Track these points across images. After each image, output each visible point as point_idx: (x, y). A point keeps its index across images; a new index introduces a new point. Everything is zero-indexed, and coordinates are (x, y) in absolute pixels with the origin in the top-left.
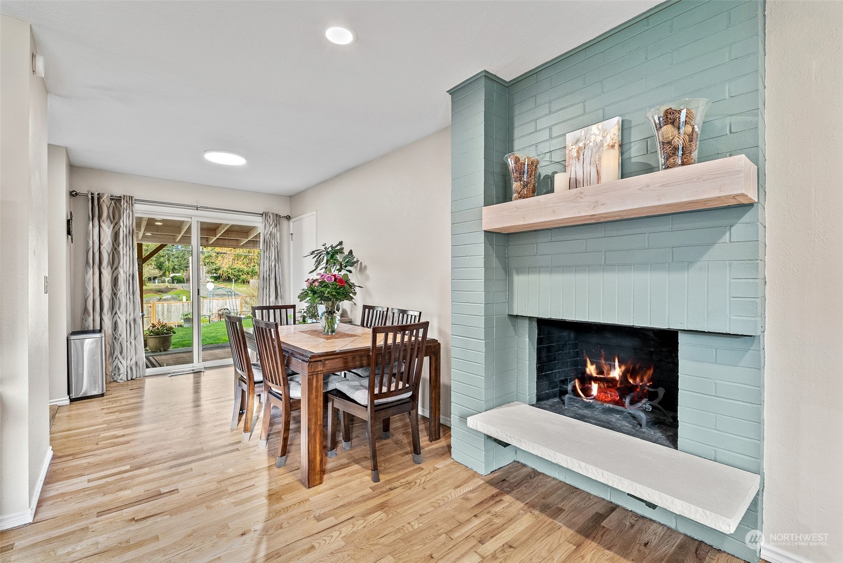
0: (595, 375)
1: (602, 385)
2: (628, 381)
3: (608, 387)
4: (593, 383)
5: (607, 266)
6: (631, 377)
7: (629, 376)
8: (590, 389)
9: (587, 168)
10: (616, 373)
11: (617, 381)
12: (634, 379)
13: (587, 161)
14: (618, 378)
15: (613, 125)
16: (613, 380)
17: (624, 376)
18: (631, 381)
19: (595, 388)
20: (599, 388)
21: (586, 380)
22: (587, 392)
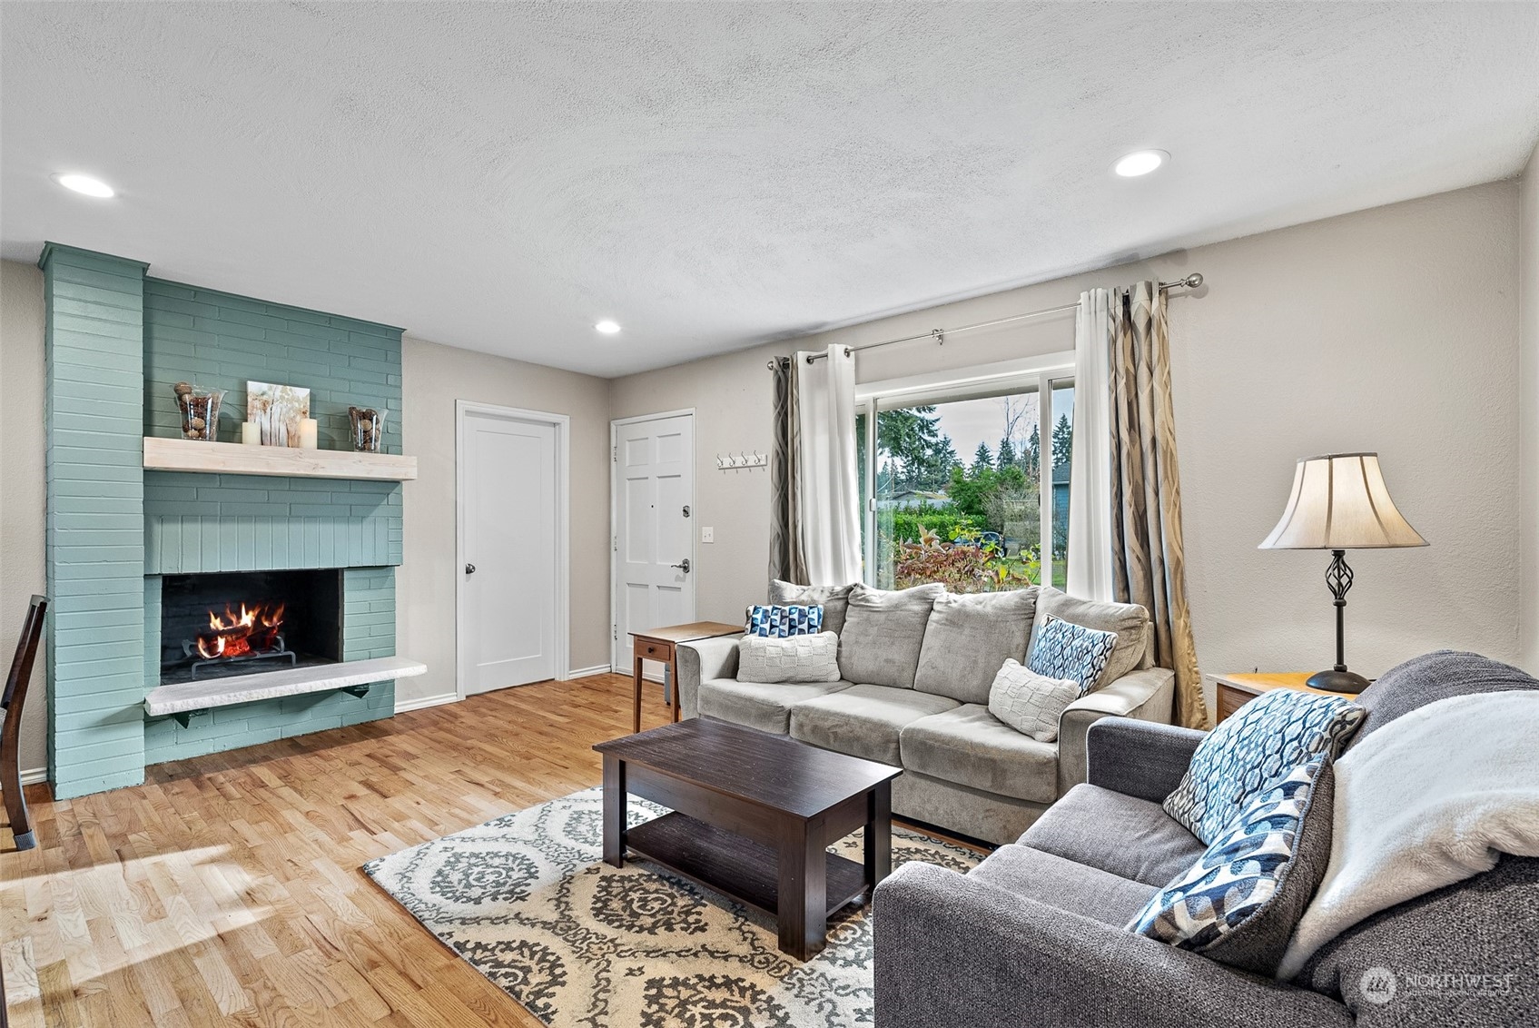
0: (221, 628)
1: (230, 638)
2: (262, 623)
3: (237, 639)
4: (219, 638)
5: (291, 517)
6: (266, 620)
7: (263, 618)
8: (216, 646)
9: (276, 424)
10: (247, 619)
11: (249, 628)
12: (271, 620)
13: (275, 417)
14: (250, 625)
15: (303, 393)
16: (245, 628)
17: (257, 622)
18: (266, 624)
19: (221, 642)
20: (227, 642)
21: (210, 639)
22: (211, 648)
